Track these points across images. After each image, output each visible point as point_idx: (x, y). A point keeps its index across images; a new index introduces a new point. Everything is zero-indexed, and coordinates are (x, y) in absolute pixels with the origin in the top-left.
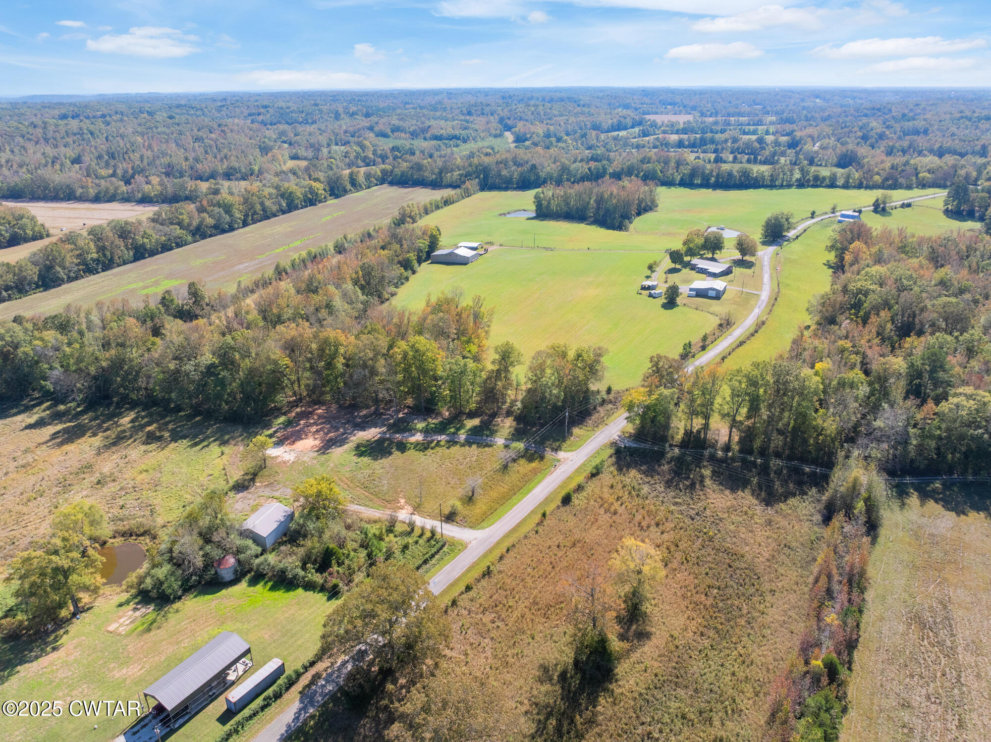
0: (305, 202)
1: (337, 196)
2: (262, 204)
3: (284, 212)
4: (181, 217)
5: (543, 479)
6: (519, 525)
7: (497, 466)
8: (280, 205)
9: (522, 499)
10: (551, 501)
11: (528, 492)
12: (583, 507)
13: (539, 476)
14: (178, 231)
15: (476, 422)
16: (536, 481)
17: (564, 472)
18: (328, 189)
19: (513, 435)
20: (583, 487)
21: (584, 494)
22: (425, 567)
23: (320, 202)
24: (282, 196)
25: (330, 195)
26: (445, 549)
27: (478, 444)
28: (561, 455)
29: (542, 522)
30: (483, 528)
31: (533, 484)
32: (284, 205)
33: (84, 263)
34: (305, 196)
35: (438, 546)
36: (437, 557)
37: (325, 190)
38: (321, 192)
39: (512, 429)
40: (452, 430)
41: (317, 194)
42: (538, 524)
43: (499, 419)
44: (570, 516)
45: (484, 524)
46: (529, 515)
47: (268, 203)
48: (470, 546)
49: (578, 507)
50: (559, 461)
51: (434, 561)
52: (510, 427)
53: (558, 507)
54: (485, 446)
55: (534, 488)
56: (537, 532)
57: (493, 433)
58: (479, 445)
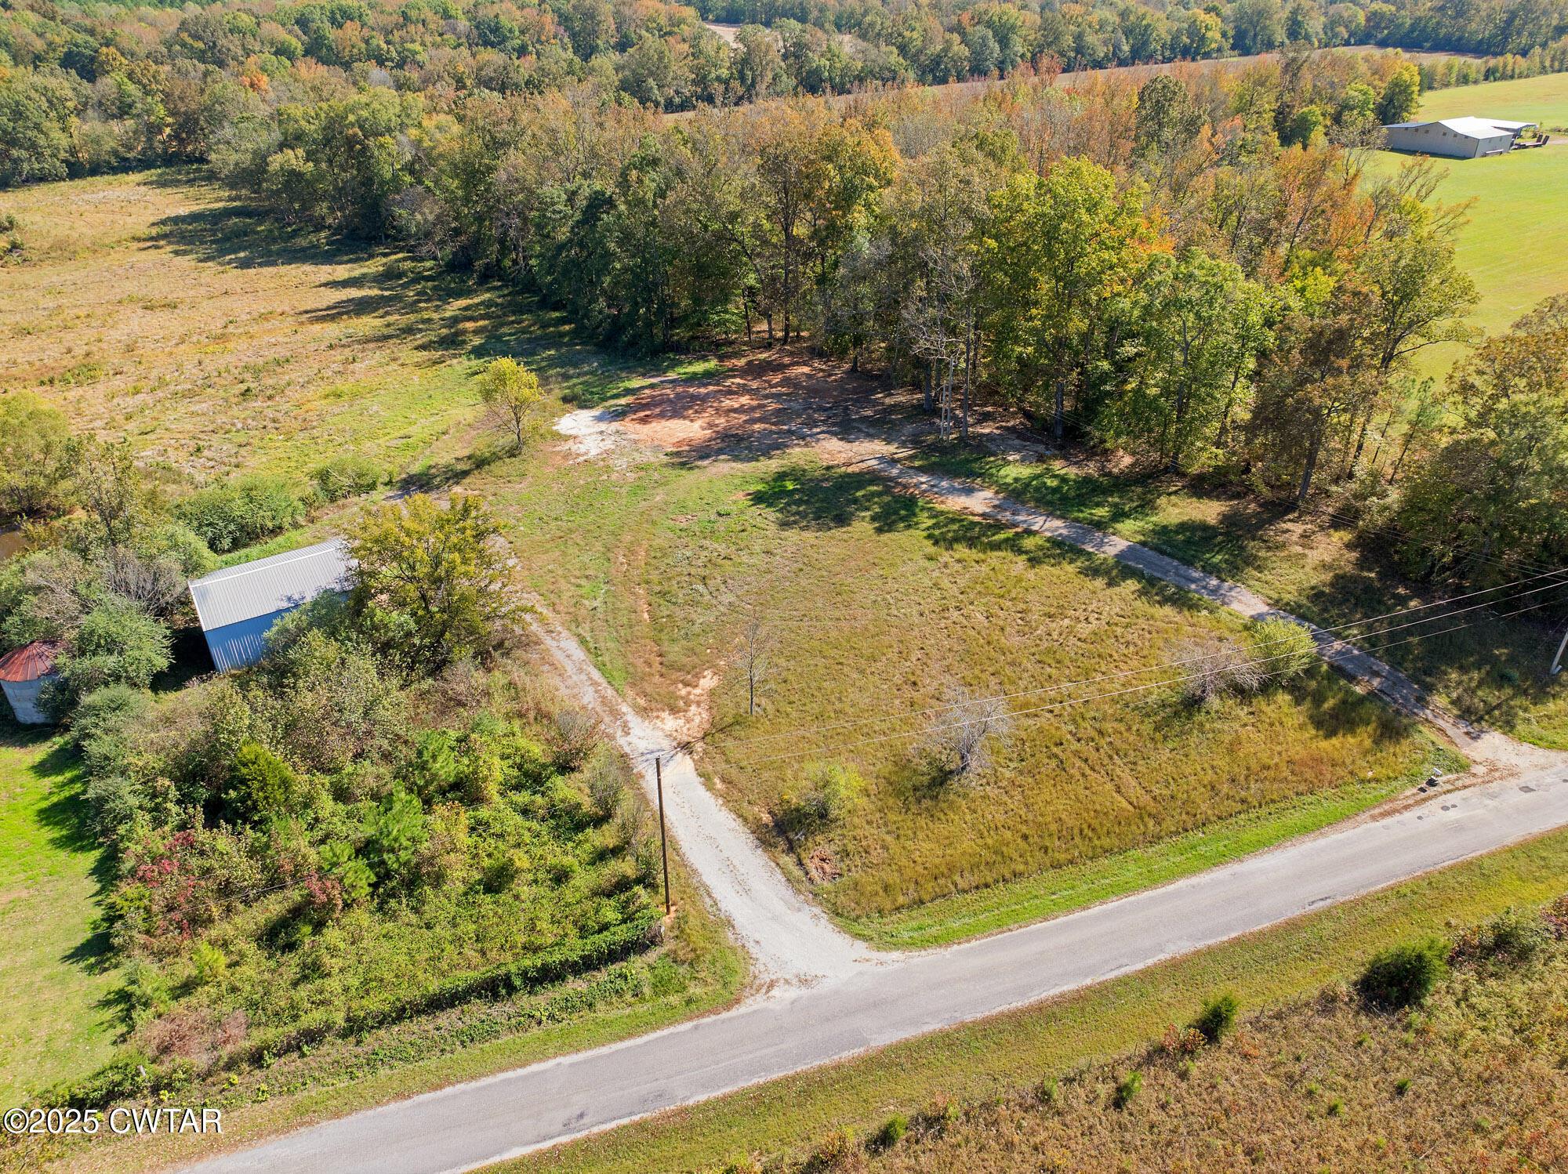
0: (1172, 49)
1: (1246, 52)
2: (1079, 37)
3: (1122, 63)
4: (907, 34)
5: (1334, 821)
6: (1048, 1013)
7: (1157, 690)
8: (1117, 47)
9: (1172, 876)
10: (1309, 952)
11: (1219, 860)
12: (1474, 1066)
13: (1327, 801)
14: (894, 58)
15: (1210, 511)
16: (1295, 818)
17: (1458, 828)
18: (1231, 33)
19: (1317, 596)
20: (1525, 954)
21: (1517, 989)
22: (478, 1010)
23: (1207, 56)
24: (1128, 33)
25: (1233, 48)
26: (637, 966)
27: (1151, 582)
28: (1493, 745)
29: (1187, 1050)
30: (888, 942)
31: (1272, 826)
32: (1126, 48)
33: (701, 80)
34: (1175, 38)
35: (621, 934)
36: (575, 986)
37: (1224, 35)
38: (1214, 35)
39: (1328, 577)
40: (1102, 512)
41: (1203, 38)
42: (1157, 1053)
43: (1298, 529)
44: (1367, 1089)
45: (904, 925)
46: (1147, 976)
47: (1091, 39)
48: (752, 1004)
49: (1443, 1056)
50: (1460, 766)
51: (541, 1001)
52: (1325, 566)
53: (1328, 1002)
54: (1165, 600)
55: (1262, 845)
56: (1120, 1100)
57: (1239, 564)
58: (1151, 586)
